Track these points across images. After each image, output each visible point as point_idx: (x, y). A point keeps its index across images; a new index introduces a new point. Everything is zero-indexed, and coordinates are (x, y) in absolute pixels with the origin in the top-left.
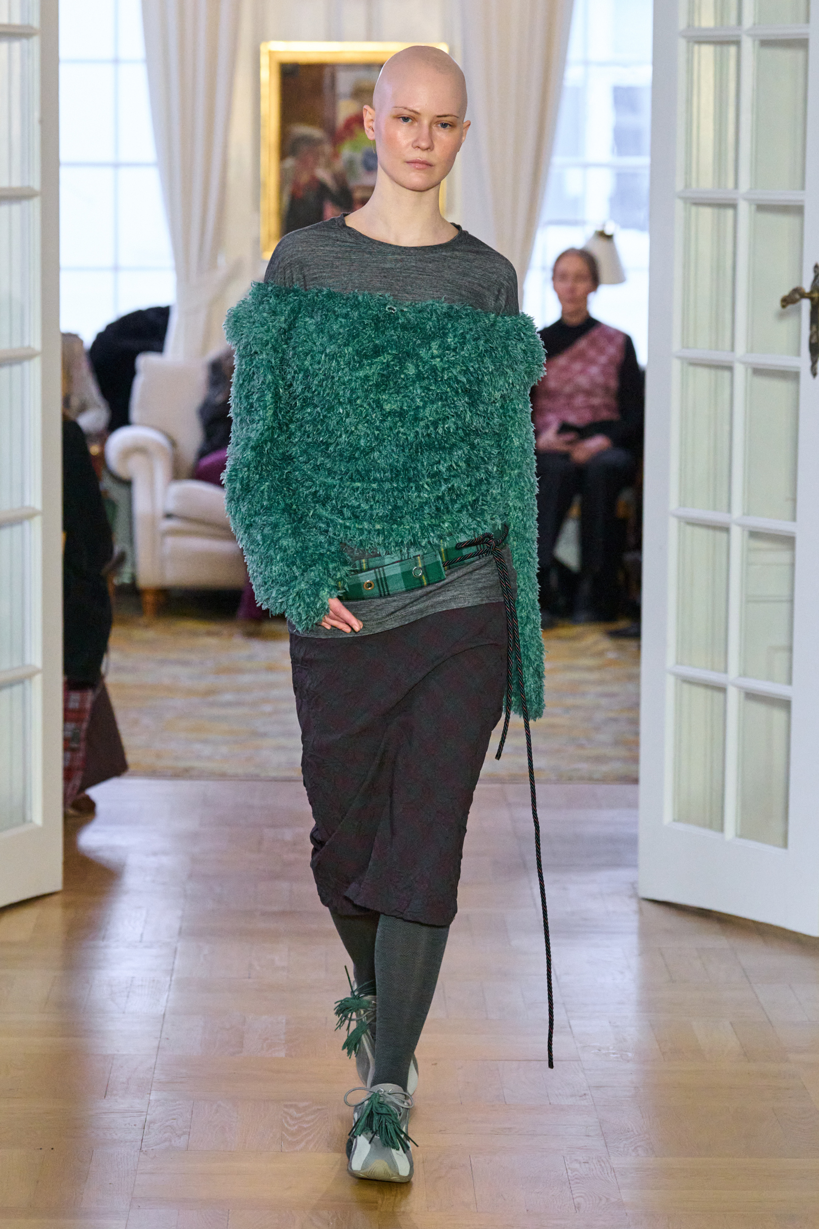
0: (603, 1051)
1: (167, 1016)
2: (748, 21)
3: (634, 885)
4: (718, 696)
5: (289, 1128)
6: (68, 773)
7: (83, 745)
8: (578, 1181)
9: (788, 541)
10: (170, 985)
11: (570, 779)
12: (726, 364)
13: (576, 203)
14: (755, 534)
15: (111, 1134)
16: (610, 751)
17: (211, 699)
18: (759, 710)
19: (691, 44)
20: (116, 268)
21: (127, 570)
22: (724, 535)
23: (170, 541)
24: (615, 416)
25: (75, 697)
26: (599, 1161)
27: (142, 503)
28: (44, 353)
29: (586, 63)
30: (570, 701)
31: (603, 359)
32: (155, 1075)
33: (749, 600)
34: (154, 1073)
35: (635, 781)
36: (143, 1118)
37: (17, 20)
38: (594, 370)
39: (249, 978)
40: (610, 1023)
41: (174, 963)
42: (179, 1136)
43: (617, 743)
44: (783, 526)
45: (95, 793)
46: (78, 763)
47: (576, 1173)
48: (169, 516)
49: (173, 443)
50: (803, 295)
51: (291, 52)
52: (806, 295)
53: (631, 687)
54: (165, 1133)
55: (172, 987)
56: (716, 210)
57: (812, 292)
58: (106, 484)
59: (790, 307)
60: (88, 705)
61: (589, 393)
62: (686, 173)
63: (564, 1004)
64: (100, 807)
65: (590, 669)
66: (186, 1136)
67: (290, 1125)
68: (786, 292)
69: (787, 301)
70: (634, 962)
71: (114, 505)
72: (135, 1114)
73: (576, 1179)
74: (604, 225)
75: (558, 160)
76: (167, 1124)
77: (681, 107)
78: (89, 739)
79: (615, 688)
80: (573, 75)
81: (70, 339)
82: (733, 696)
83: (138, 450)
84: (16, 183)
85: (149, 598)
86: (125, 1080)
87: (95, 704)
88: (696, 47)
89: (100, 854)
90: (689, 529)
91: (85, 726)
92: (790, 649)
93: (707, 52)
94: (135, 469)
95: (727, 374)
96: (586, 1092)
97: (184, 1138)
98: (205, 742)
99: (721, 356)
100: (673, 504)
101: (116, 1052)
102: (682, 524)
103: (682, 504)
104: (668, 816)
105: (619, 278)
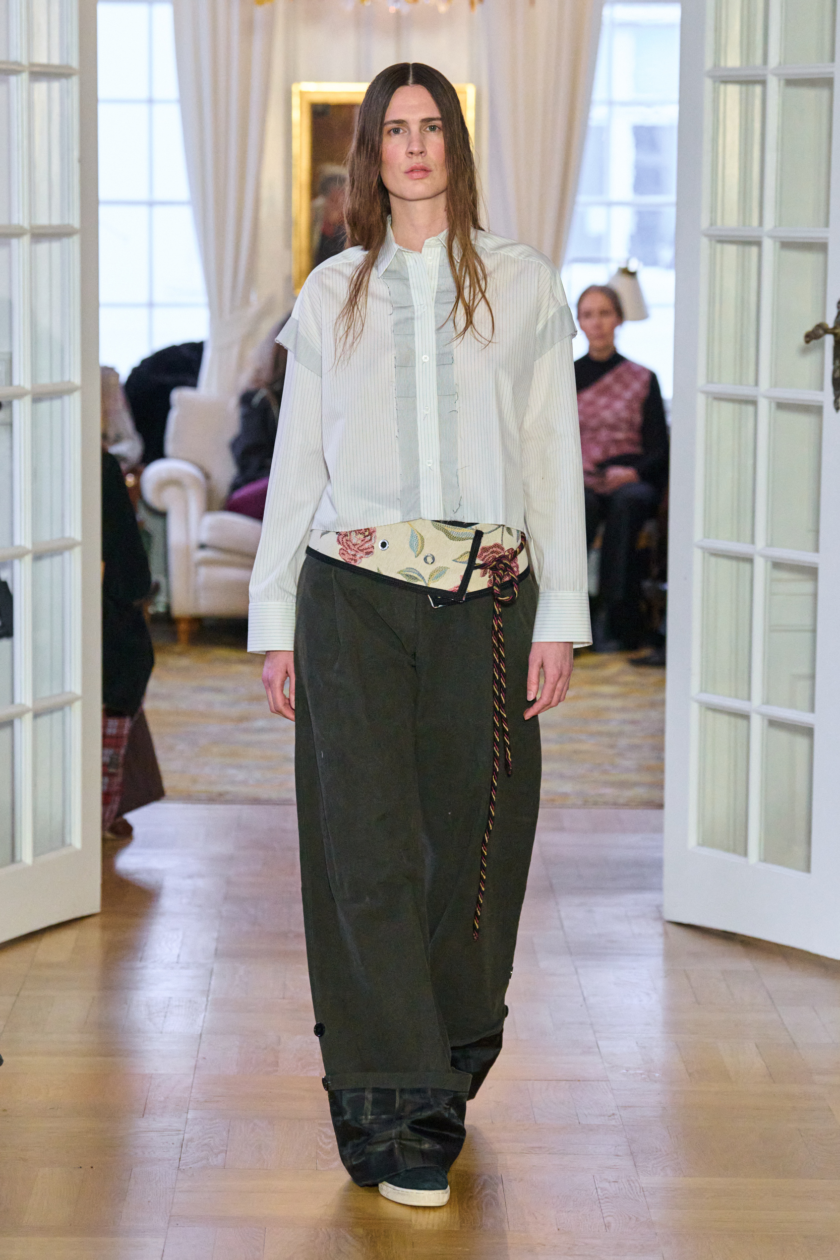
0: (631, 1072)
1: (203, 1036)
2: (774, 60)
3: (659, 908)
4: (742, 723)
5: (323, 1146)
6: (107, 797)
7: (120, 771)
8: (607, 1200)
9: (811, 572)
10: (207, 1005)
11: (596, 804)
12: (751, 398)
13: (599, 241)
14: (777, 565)
15: (149, 1153)
16: (633, 777)
17: (245, 725)
18: (783, 736)
19: (717, 84)
20: (151, 305)
21: (161, 599)
22: (747, 566)
23: (203, 571)
24: (637, 450)
25: (113, 723)
26: (628, 1181)
27: (176, 534)
28: (83, 388)
29: (611, 103)
30: (595, 727)
31: (628, 395)
32: (192, 1095)
33: (772, 629)
34: (191, 1092)
35: (660, 806)
36: (181, 1137)
37: (56, 61)
38: (619, 405)
39: (284, 998)
40: (637, 1043)
41: (210, 984)
42: (217, 1155)
43: (641, 769)
44: (806, 557)
45: (131, 817)
46: (116, 788)
47: (606, 1192)
48: (202, 546)
49: (207, 476)
50: (827, 331)
51: (322, 93)
52: (829, 331)
53: (654, 714)
54: (202, 1151)
55: (208, 1007)
56: (741, 248)
57: (835, 328)
58: (142, 515)
59: (813, 342)
60: (126, 732)
61: (613, 428)
62: (712, 212)
63: (592, 1024)
64: (137, 831)
65: (614, 696)
66: (224, 1154)
67: (324, 1143)
68: (809, 328)
69: (812, 336)
70: (660, 983)
71: (149, 535)
72: (173, 1133)
73: (606, 1198)
74: (628, 261)
75: (582, 198)
76: (206, 1141)
77: (707, 146)
78: (127, 765)
79: (638, 716)
80: (597, 114)
81: (108, 373)
82: (757, 723)
83: (173, 482)
84: (56, 221)
85: (183, 627)
86: (162, 1099)
87: (133, 731)
88: (722, 87)
89: (137, 876)
90: (713, 560)
91: (122, 751)
92: (813, 677)
93: (733, 92)
94: (169, 500)
95: (750, 409)
96: (614, 1112)
97: (221, 1157)
98: (240, 767)
99: (746, 391)
100: (698, 535)
101: (154, 1072)
102: (707, 555)
103: (706, 535)
104: (692, 839)
105: (642, 314)
